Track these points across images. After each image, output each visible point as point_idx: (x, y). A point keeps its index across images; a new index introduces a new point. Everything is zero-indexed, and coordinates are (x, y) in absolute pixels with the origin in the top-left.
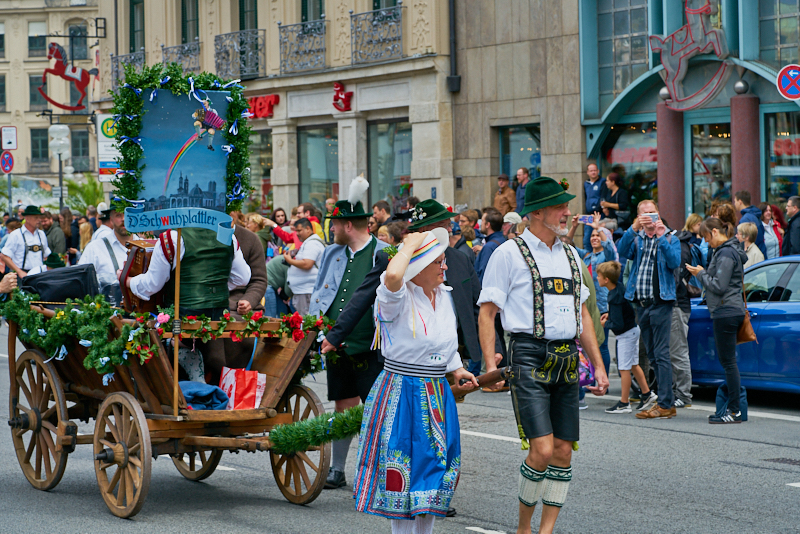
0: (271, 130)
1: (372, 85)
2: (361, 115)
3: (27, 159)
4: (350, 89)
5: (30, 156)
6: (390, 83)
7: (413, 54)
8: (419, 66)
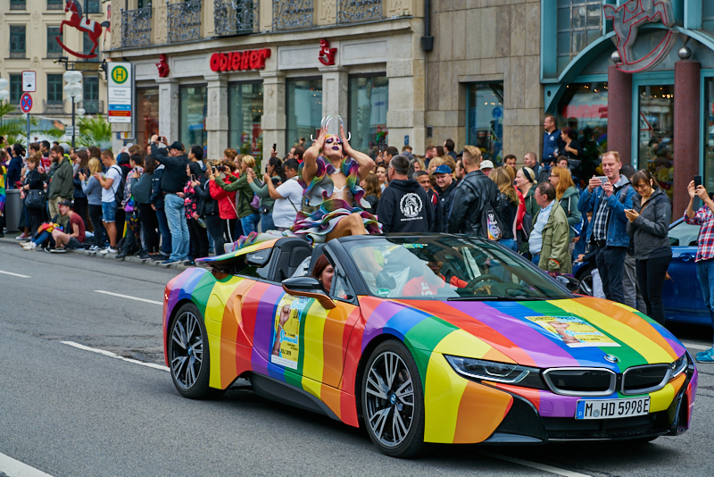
0: (262, 81)
1: (353, 42)
2: (343, 69)
3: (43, 100)
4: (334, 45)
5: (46, 98)
6: (370, 40)
7: (391, 16)
8: (396, 26)
